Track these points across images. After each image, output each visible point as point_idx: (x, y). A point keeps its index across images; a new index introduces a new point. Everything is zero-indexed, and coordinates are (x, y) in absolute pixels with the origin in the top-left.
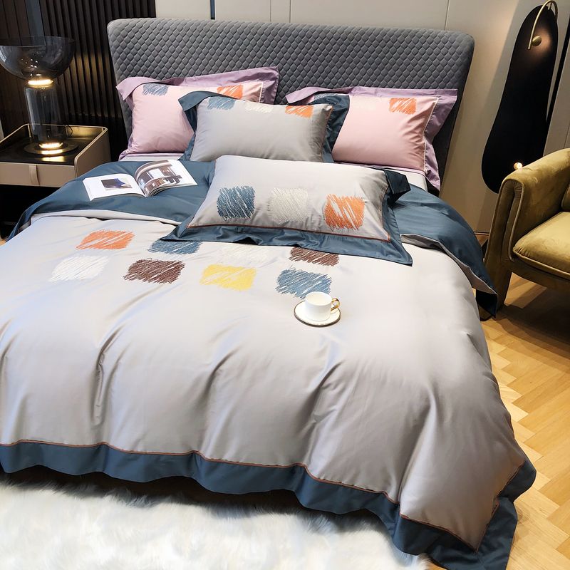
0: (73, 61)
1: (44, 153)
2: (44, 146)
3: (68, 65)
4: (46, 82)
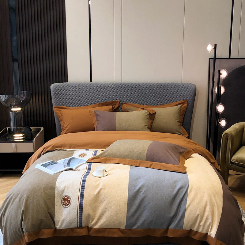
0: (32, 99)
1: (15, 138)
2: (15, 135)
3: (29, 101)
4: (19, 109)
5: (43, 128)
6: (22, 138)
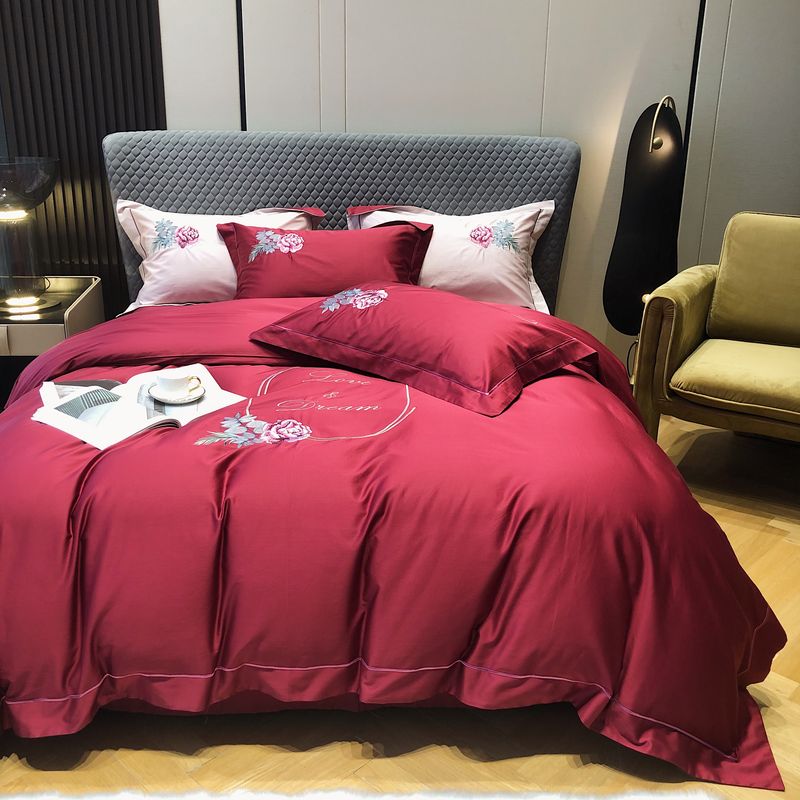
2: (10, 301)
3: (51, 190)
5: (99, 279)
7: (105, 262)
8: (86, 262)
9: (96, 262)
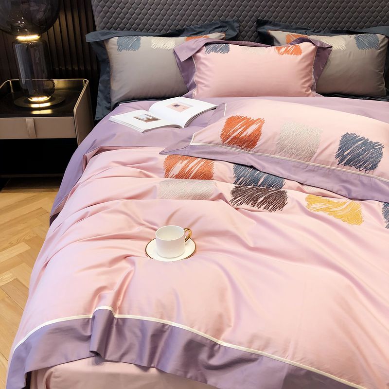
2: (33, 99)
4: (35, 37)
5: (88, 81)
6: (48, 104)
7: (89, 68)
8: (76, 69)
9: (82, 68)
